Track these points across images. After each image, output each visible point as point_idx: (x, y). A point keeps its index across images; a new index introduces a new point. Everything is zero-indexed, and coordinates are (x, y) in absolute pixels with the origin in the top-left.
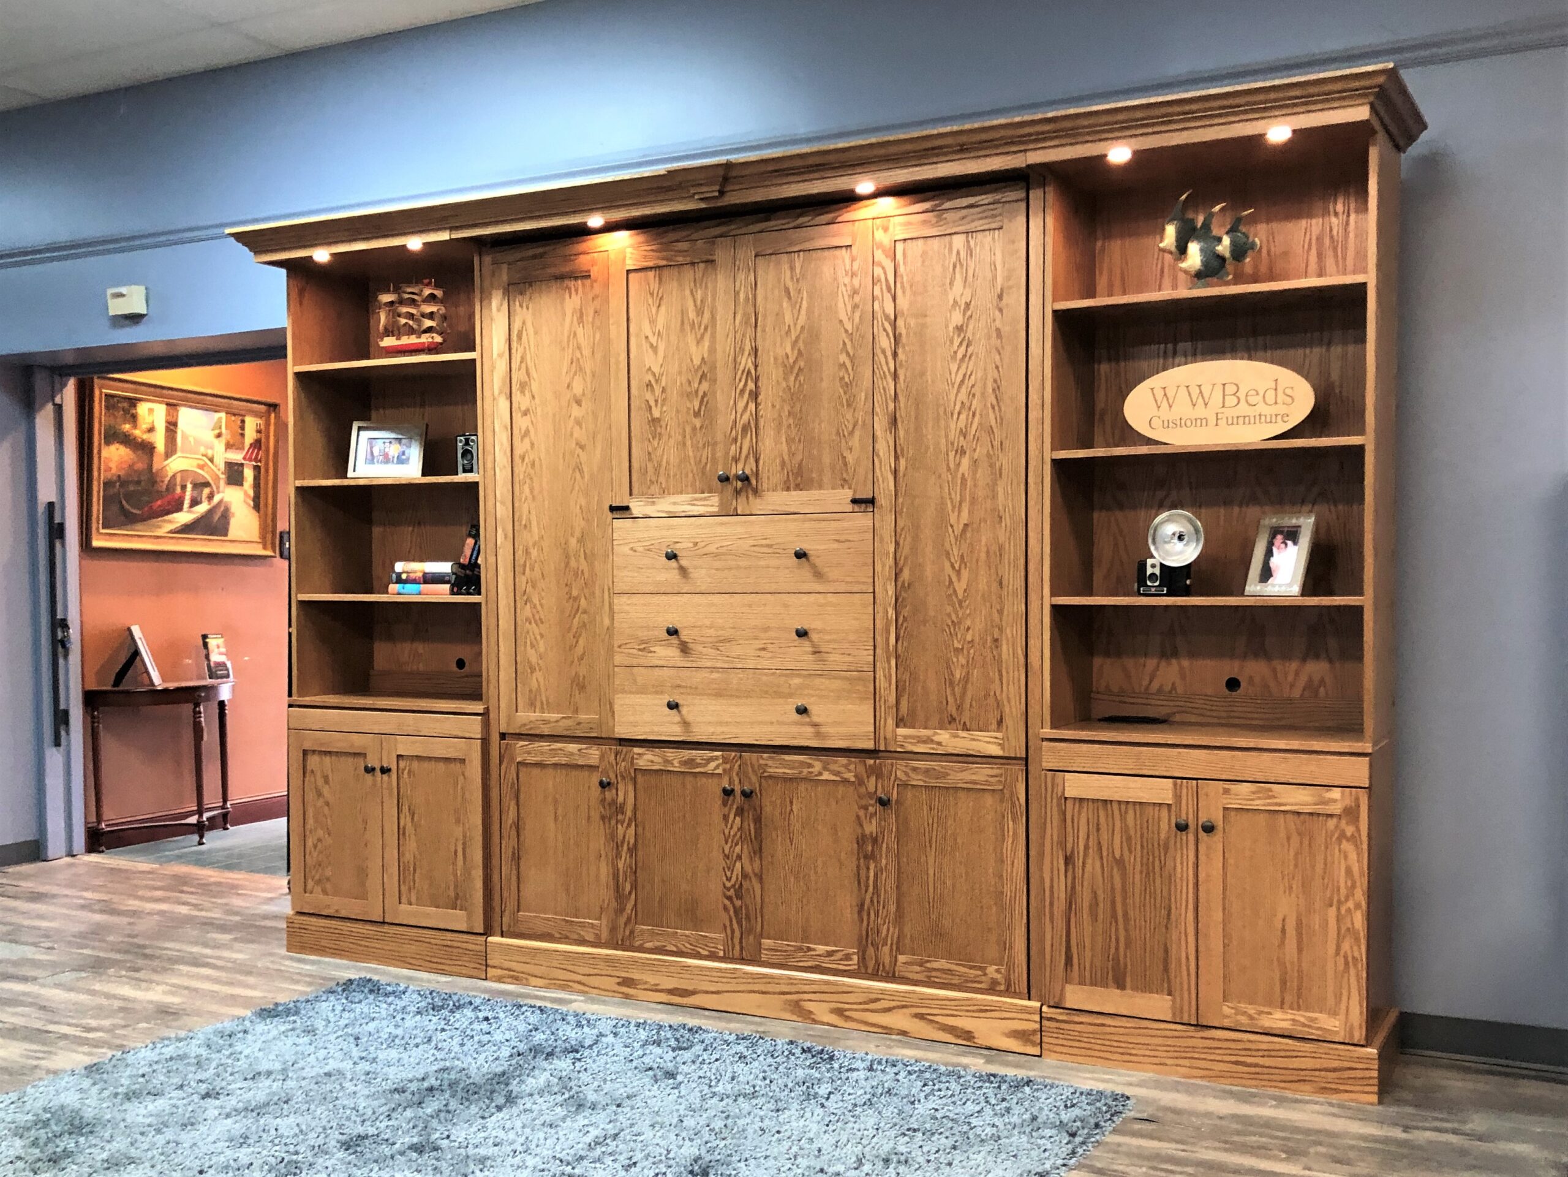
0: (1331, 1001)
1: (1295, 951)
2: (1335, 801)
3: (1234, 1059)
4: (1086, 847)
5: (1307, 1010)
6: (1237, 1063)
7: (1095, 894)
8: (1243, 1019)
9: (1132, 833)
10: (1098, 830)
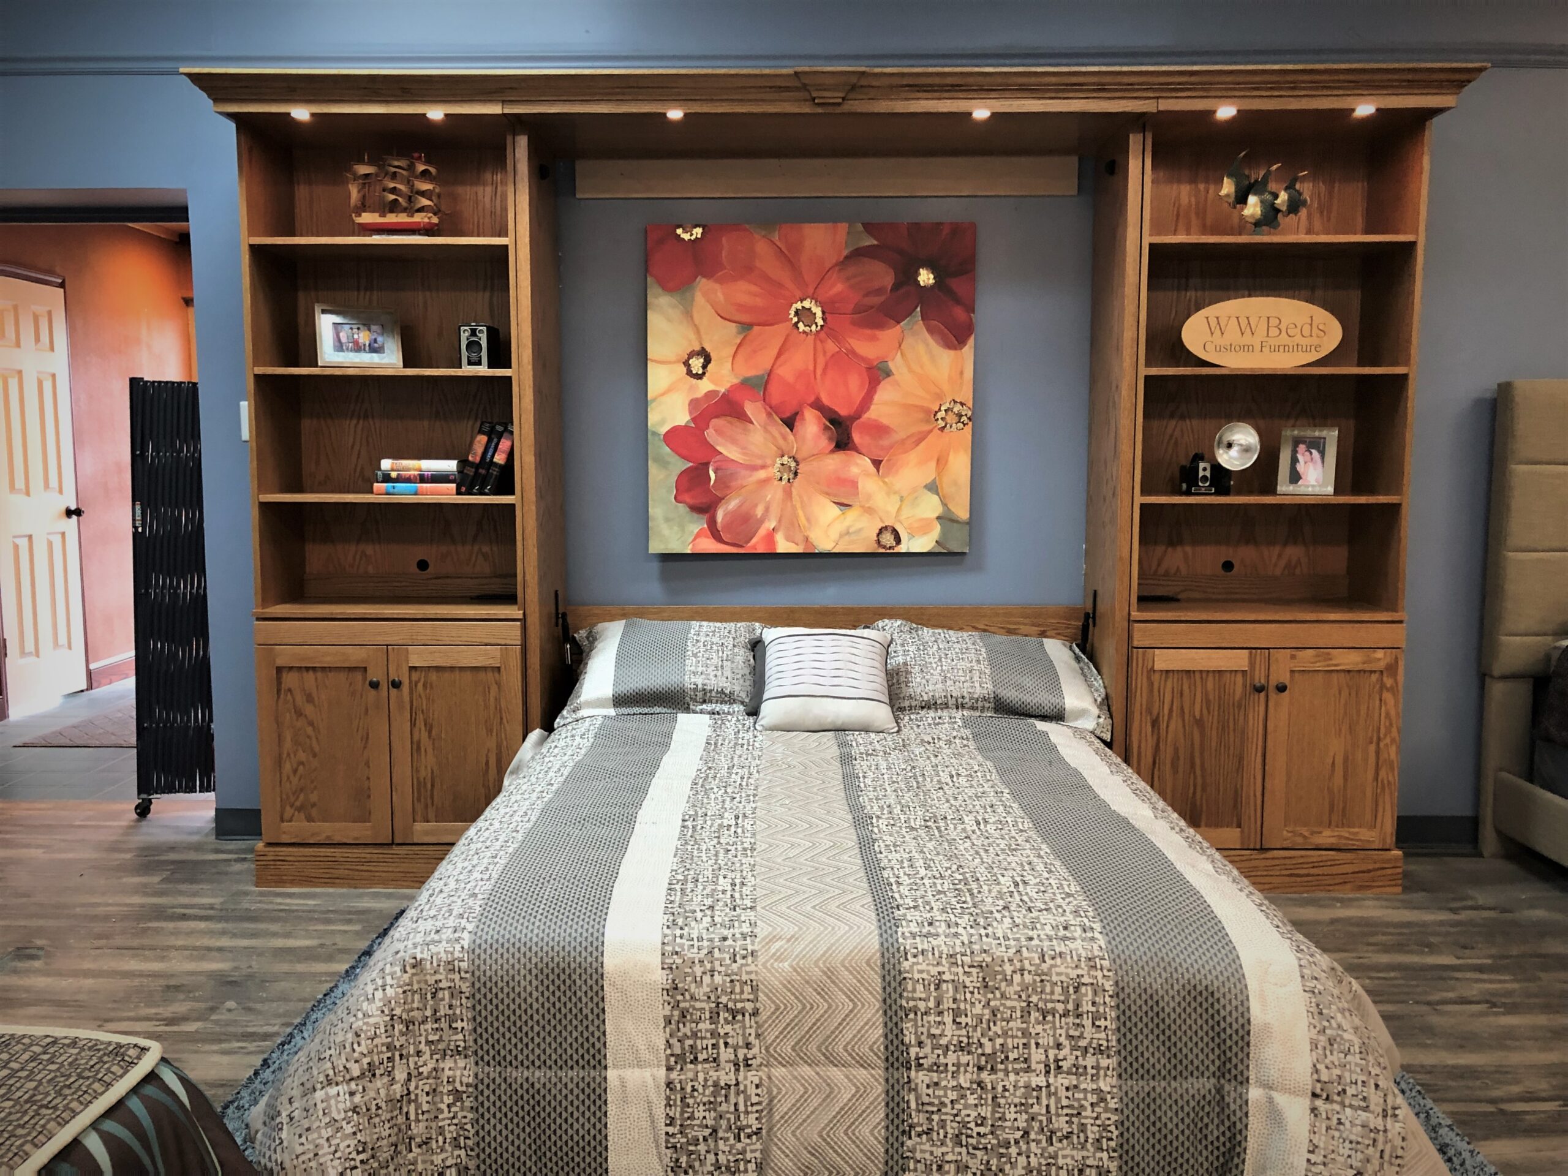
0: (1368, 816)
1: (1341, 782)
2: (1379, 659)
3: (1288, 872)
4: (1171, 710)
5: (1349, 827)
6: (1291, 875)
7: (1176, 750)
8: (1300, 840)
9: (1211, 697)
10: (1182, 694)
